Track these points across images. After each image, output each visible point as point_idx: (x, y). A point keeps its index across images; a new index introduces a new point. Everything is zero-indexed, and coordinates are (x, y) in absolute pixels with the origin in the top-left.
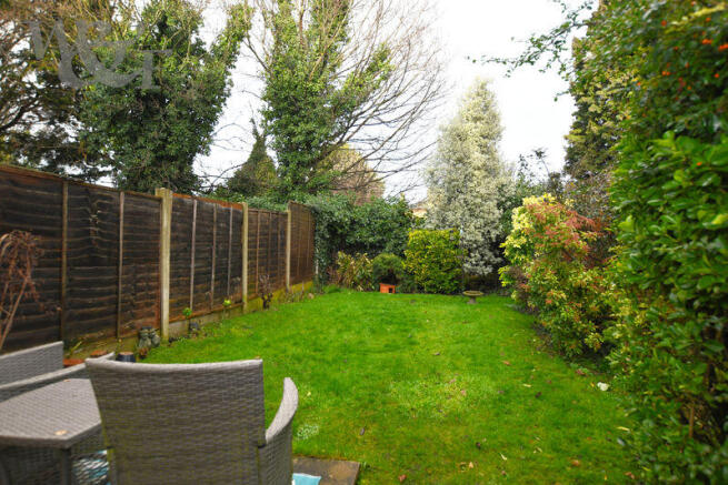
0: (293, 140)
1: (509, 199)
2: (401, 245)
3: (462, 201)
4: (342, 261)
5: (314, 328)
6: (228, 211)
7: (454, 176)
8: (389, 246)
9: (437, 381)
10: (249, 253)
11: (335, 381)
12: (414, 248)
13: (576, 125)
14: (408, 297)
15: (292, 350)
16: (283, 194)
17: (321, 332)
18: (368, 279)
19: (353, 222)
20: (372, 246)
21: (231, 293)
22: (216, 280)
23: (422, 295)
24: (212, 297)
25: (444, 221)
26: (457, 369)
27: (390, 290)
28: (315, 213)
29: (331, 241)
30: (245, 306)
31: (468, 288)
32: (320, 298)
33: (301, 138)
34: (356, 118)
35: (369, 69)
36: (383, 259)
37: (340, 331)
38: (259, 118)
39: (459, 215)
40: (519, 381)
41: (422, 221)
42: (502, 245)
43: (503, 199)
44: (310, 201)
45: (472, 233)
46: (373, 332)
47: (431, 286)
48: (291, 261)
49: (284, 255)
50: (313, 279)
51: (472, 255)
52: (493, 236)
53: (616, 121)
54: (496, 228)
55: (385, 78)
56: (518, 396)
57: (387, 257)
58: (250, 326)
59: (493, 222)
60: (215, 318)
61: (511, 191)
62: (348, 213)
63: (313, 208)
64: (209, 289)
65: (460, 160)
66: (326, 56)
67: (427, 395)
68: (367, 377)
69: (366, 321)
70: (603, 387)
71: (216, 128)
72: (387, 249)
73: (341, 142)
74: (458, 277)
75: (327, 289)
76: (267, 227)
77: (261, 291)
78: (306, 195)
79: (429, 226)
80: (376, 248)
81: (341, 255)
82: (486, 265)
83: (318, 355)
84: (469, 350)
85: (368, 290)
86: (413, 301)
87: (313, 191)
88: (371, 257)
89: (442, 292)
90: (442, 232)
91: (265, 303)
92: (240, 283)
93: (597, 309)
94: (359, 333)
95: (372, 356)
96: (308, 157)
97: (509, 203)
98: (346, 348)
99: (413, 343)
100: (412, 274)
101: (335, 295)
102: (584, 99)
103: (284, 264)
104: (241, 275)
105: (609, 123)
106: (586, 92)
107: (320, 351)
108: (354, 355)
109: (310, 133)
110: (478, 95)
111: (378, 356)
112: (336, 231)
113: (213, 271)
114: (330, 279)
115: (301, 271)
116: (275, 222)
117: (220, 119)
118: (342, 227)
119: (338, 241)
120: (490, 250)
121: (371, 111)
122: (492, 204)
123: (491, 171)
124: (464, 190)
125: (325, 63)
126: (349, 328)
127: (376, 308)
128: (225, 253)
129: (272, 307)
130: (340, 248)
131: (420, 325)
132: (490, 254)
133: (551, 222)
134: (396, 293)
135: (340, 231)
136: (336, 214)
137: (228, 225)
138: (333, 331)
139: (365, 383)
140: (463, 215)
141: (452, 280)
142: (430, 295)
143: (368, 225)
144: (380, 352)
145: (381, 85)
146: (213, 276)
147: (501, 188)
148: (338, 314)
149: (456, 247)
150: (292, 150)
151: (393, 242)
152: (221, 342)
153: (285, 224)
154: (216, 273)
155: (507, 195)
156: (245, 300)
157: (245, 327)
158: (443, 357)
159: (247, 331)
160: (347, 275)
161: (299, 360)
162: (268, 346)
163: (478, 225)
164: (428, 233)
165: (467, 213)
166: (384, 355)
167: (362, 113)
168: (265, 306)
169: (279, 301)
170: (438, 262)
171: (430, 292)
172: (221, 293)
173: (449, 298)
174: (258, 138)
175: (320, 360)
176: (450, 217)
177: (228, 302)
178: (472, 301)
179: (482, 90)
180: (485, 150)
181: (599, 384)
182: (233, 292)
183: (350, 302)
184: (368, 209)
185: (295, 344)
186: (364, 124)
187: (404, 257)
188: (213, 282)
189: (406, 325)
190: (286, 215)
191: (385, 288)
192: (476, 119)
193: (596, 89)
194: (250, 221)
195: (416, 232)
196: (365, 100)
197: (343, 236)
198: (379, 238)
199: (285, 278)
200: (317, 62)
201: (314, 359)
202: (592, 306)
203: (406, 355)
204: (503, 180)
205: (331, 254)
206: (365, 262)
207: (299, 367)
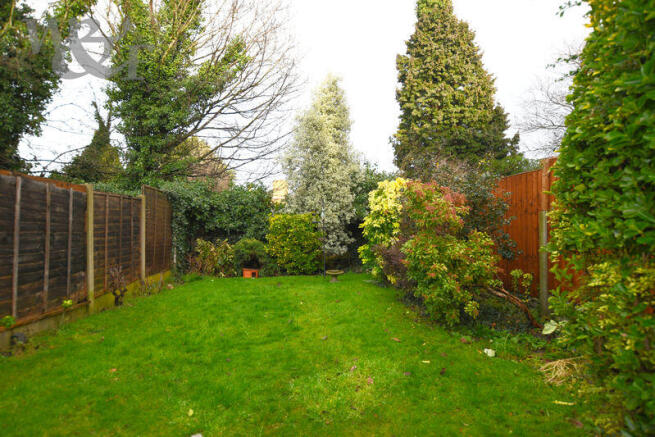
0: (145, 123)
1: (360, 185)
2: (262, 230)
3: (320, 187)
4: (202, 247)
5: (180, 323)
6: (68, 194)
7: (312, 163)
8: (250, 231)
9: (338, 371)
10: (95, 242)
11: (221, 390)
12: (275, 232)
13: (402, 126)
14: (274, 280)
15: (160, 354)
16: (133, 179)
17: (191, 328)
18: (231, 265)
19: (212, 208)
20: (233, 231)
21: (73, 292)
22: (50, 277)
23: (286, 277)
24: (45, 300)
25: (303, 205)
26: (353, 353)
27: (254, 275)
28: (172, 199)
29: (189, 228)
30: (92, 305)
31: (328, 267)
32: (182, 288)
33: (154, 122)
34: (212, 106)
35: (225, 59)
36: (245, 244)
37: (212, 324)
38: (103, 98)
39: (317, 199)
40: (417, 357)
41: (281, 207)
42: (361, 226)
43: (355, 185)
44: (166, 186)
45: (329, 216)
46: (250, 320)
47: (294, 268)
48: (146, 251)
49: (138, 244)
50: (171, 268)
51: (330, 236)
52: (348, 218)
53: (433, 124)
54: (350, 211)
55: (242, 69)
56: (425, 376)
57: (249, 241)
58: (99, 328)
59: (347, 206)
60: (50, 323)
61: (361, 177)
62: (207, 200)
63: (170, 194)
64: (41, 289)
65: (317, 149)
66: (179, 41)
67: (335, 390)
68: (258, 377)
69: (238, 309)
70: (490, 353)
71: (49, 107)
72: (248, 235)
73: (196, 130)
74: (319, 258)
75: (187, 277)
76: (118, 213)
77: (112, 285)
78: (161, 181)
79: (289, 210)
80: (236, 234)
81: (200, 241)
82: (341, 245)
83: (193, 357)
84: (355, 330)
85: (231, 275)
86: (279, 283)
87: (168, 176)
88: (231, 242)
89: (304, 273)
90: (302, 216)
91: (117, 299)
92: (85, 279)
93: (471, 278)
94: (234, 323)
95: (256, 349)
96: (161, 142)
97: (360, 189)
98: (224, 344)
99: (297, 329)
100: (275, 257)
101: (197, 284)
102: (407, 105)
103: (139, 254)
104: (85, 269)
105: (427, 125)
106: (409, 99)
107: (195, 351)
108: (235, 351)
109: (164, 116)
110: (330, 90)
111: (263, 348)
112: (195, 217)
113: (47, 266)
114: (189, 267)
115: (158, 261)
116: (127, 208)
117: (54, 97)
118: (201, 213)
119: (196, 227)
120: (345, 232)
121: (226, 101)
122: (347, 189)
123: (344, 159)
124: (321, 177)
125: (178, 48)
126: (222, 319)
127: (247, 294)
128: (64, 243)
129: (126, 303)
130: (198, 235)
131: (296, 309)
132: (345, 235)
133: (429, 198)
134: (259, 276)
135: (199, 217)
136: (195, 199)
137: (68, 209)
138: (204, 325)
139: (258, 386)
140: (322, 199)
141: (313, 261)
142: (294, 277)
143: (229, 210)
144: (265, 343)
145: (238, 75)
146: (47, 273)
147: (353, 175)
148: (207, 304)
149: (316, 229)
150: (142, 135)
151: (254, 227)
152: (60, 355)
153: (139, 210)
154: (51, 268)
155: (358, 181)
156: (91, 299)
157: (92, 331)
158: (332, 341)
159: (95, 335)
160: (208, 262)
161: (170, 367)
162: (126, 353)
163: (334, 209)
164: (289, 217)
165: (325, 197)
166: (269, 347)
167: (218, 101)
168: (117, 302)
169: (134, 294)
170: (300, 245)
171: (291, 274)
172: (58, 293)
173: (312, 278)
174: (101, 123)
175: (196, 363)
176: (309, 201)
177: (69, 302)
178: (334, 279)
179: (333, 87)
180: (338, 140)
181: (486, 351)
182: (75, 289)
183: (216, 290)
184: (228, 195)
185: (163, 346)
186: (220, 112)
187: (265, 241)
188: (46, 280)
189: (282, 309)
190: (140, 200)
191: (248, 273)
192: (329, 112)
193: (416, 97)
194: (96, 206)
195: (277, 217)
196: (221, 89)
197: (202, 223)
198: (239, 223)
199: (139, 270)
200: (170, 46)
201: (190, 363)
202: (466, 276)
203: (294, 343)
204: (354, 167)
205: (189, 241)
206: (227, 248)
207: (171, 376)
